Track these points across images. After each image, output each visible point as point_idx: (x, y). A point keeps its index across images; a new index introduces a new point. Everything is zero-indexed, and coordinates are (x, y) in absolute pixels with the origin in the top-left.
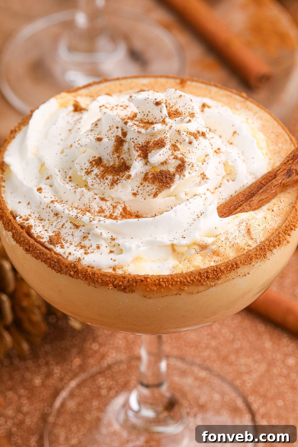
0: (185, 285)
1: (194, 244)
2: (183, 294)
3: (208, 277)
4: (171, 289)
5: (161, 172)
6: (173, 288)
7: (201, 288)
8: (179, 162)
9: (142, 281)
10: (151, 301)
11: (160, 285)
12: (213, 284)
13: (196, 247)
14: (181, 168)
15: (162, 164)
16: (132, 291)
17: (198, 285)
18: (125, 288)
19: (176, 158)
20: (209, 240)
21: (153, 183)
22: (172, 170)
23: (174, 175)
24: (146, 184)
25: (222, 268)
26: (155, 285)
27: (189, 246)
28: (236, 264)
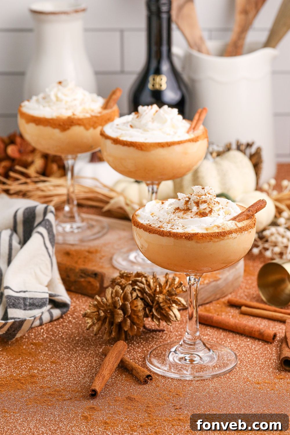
0: (212, 237)
1: (215, 226)
2: (211, 243)
3: (221, 235)
4: (207, 239)
7: (218, 240)
9: (196, 234)
10: (199, 245)
11: (203, 236)
12: (223, 238)
13: (216, 227)
16: (192, 240)
17: (217, 238)
18: (189, 238)
20: (220, 225)
25: (226, 232)
26: (201, 236)
27: (213, 227)
28: (232, 232)
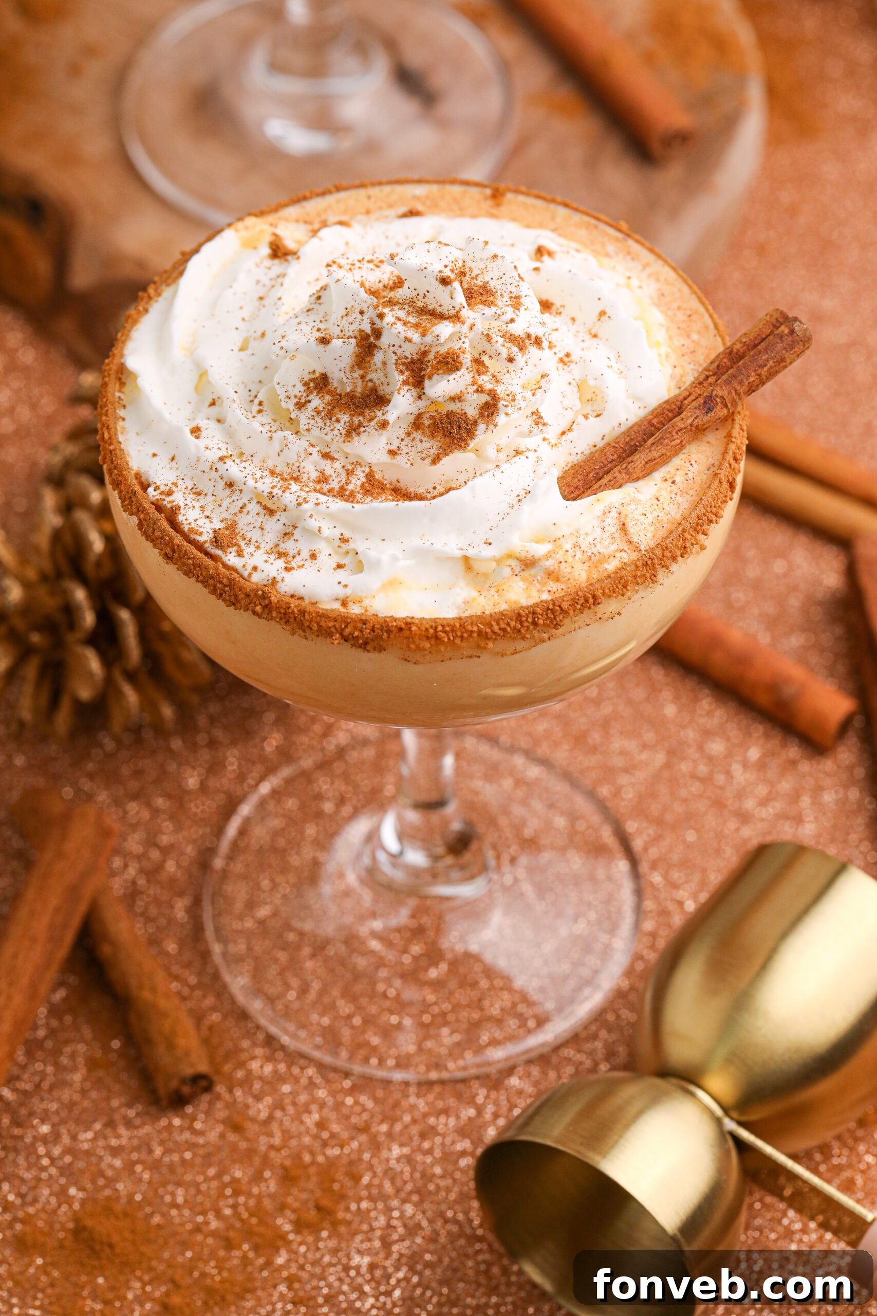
0: (487, 638)
1: (510, 556)
2: (485, 658)
3: (535, 624)
4: (459, 647)
5: (449, 414)
6: (464, 644)
7: (520, 645)
8: (484, 398)
9: (401, 629)
10: (419, 669)
11: (437, 638)
12: (546, 636)
13: (514, 563)
14: (490, 409)
15: (453, 399)
16: (381, 649)
17: (514, 639)
18: (366, 643)
19: (480, 390)
20: (540, 550)
21: (433, 436)
22: (472, 412)
23: (475, 423)
24: (417, 435)
25: (565, 606)
26: (428, 638)
27: (499, 561)
28: (594, 597)
